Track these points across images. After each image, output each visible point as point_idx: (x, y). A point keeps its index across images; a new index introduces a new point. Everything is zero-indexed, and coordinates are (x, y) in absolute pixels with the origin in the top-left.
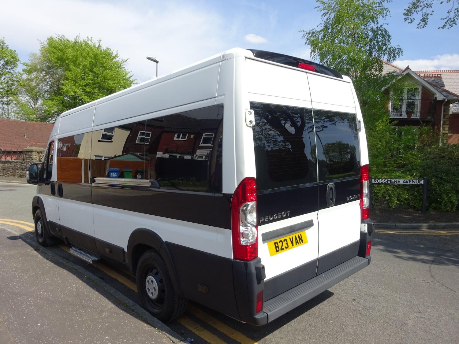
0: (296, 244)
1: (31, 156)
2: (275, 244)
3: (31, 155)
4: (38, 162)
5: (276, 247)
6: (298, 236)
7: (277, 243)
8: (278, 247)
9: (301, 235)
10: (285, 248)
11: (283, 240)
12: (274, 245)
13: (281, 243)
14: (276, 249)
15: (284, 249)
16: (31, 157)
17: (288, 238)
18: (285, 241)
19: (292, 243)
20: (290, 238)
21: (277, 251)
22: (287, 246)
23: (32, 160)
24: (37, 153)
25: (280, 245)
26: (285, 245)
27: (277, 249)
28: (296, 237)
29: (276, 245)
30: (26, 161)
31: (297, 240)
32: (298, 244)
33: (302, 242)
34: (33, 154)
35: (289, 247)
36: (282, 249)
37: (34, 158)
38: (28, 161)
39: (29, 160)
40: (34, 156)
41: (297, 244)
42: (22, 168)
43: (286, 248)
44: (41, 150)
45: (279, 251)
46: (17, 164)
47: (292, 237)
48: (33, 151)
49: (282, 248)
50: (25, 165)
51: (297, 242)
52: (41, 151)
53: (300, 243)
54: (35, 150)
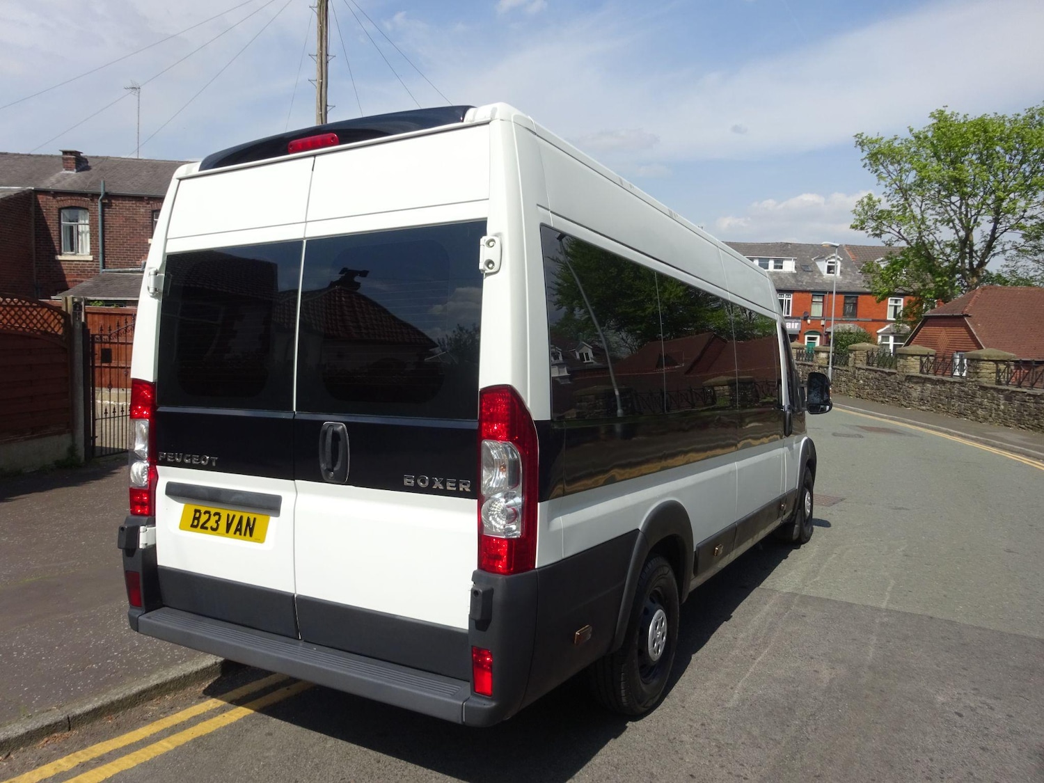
0: (235, 533)
1: (978, 371)
2: (196, 511)
3: (978, 368)
4: (993, 384)
5: (195, 518)
6: (248, 520)
7: (199, 511)
8: (198, 519)
9: (255, 519)
10: (209, 528)
11: (213, 511)
12: (193, 513)
13: (207, 515)
14: (193, 522)
15: (206, 528)
16: (978, 373)
17: (224, 514)
18: (217, 517)
19: (229, 526)
20: (228, 515)
21: (192, 526)
22: (215, 526)
23: (979, 379)
24: (992, 363)
25: (204, 518)
26: (212, 523)
27: (196, 522)
28: (241, 518)
29: (198, 515)
30: (969, 382)
31: (241, 527)
32: (240, 534)
33: (251, 535)
34: (981, 364)
35: (219, 531)
36: (203, 527)
37: (981, 375)
38: (972, 382)
39: (973, 380)
40: (983, 371)
41: (238, 533)
42: (960, 397)
43: (214, 529)
44: (1004, 356)
45: (196, 526)
46: (953, 387)
47: (234, 517)
48: (982, 358)
49: (206, 525)
50: (966, 389)
51: (238, 530)
52: (1002, 358)
53: (245, 535)
54: (988, 356)
